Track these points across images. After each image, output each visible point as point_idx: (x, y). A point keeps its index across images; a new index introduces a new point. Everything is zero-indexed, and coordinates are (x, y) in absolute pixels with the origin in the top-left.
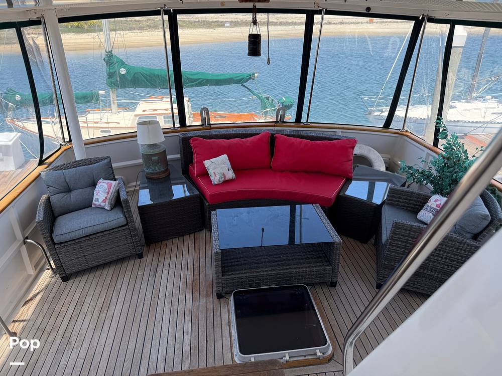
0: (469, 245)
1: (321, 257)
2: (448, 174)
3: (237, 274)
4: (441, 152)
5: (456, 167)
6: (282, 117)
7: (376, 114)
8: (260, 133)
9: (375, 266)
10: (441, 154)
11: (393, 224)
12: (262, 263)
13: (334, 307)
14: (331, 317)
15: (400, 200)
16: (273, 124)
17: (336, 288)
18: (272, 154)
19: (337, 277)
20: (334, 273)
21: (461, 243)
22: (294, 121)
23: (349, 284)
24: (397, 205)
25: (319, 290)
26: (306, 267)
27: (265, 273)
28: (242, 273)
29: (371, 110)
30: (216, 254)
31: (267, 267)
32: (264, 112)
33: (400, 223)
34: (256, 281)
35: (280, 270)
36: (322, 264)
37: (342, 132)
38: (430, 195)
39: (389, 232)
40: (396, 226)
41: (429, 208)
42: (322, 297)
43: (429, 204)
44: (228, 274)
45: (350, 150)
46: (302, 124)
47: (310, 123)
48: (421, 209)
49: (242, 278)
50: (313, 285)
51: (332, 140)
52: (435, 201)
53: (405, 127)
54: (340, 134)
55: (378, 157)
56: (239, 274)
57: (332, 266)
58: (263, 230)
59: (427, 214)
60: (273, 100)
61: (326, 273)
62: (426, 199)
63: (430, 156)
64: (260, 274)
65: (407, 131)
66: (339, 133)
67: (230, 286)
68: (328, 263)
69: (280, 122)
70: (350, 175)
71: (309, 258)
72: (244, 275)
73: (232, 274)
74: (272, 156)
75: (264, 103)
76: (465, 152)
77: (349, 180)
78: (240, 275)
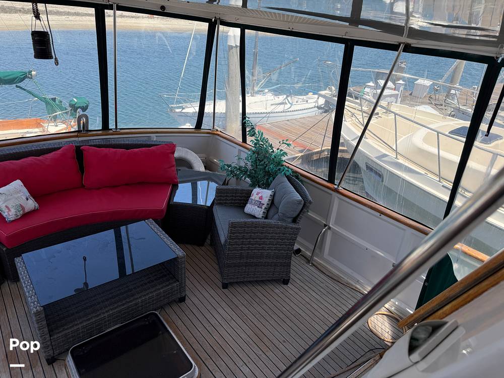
0: (292, 228)
1: (165, 276)
2: (261, 167)
3: (71, 327)
4: (250, 147)
5: (265, 160)
6: (86, 125)
7: (177, 110)
8: (61, 147)
9: (217, 267)
10: (251, 149)
11: (229, 224)
12: (99, 303)
13: (188, 323)
14: (187, 334)
15: (227, 198)
16: (76, 134)
17: (185, 302)
18: (82, 169)
19: (185, 291)
20: (182, 288)
21: (285, 228)
22: (101, 129)
23: (197, 293)
24: (226, 203)
25: (169, 310)
26: (151, 292)
27: (106, 315)
28: (76, 325)
29: (172, 107)
30: (37, 314)
31: (107, 307)
32: (53, 117)
33: (235, 222)
34: (96, 326)
35: (123, 305)
36: (167, 283)
37: (156, 136)
38: (251, 188)
39: (226, 232)
40: (233, 226)
41: (254, 202)
42: (174, 317)
43: (253, 197)
44: (57, 331)
45: (171, 155)
46: (111, 132)
47: (120, 129)
48: (246, 203)
49: (78, 329)
50: (162, 308)
51: (150, 147)
52: (257, 194)
53: (215, 127)
54: (155, 140)
55: (196, 157)
56: (73, 326)
57: (178, 281)
58: (85, 259)
59: (253, 207)
60: (61, 102)
61: (174, 291)
62: (249, 194)
63: (242, 152)
64: (100, 317)
65: (217, 130)
66: (154, 138)
67: (64, 344)
68: (174, 280)
69: (83, 130)
70: (176, 180)
71: (153, 281)
72: (80, 326)
73: (64, 330)
74: (83, 173)
75: (51, 105)
76: (271, 146)
77: (175, 187)
78: (75, 328)
